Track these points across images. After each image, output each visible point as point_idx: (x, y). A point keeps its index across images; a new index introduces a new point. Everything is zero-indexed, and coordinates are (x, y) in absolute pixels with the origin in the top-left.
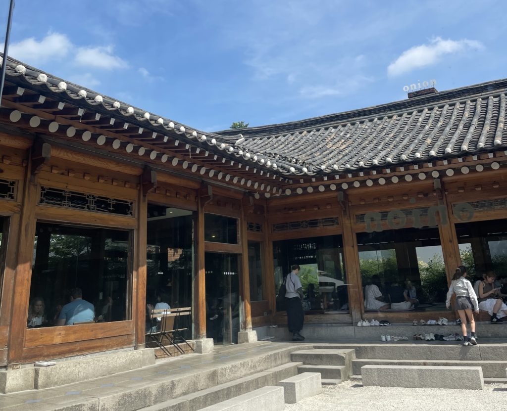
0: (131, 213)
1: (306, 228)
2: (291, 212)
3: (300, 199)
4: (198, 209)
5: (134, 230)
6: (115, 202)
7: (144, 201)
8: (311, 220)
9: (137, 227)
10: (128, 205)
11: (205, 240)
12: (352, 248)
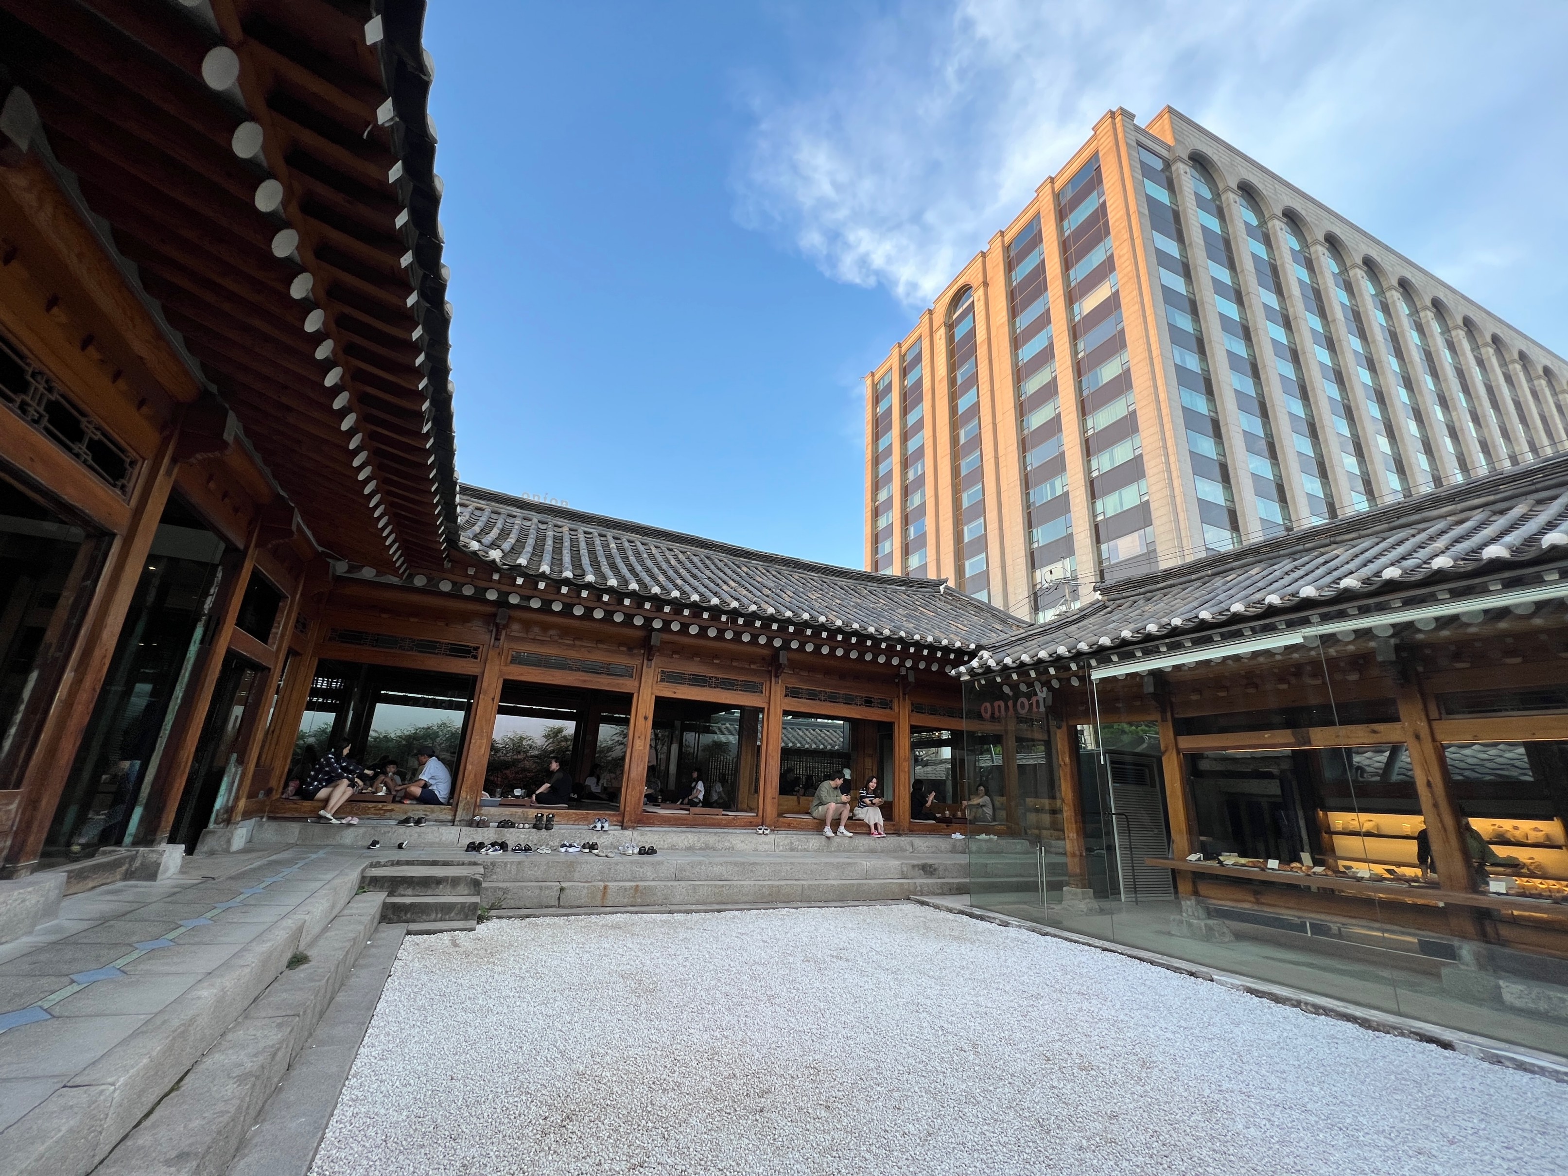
0: (123, 488)
1: (408, 650)
2: (384, 616)
3: (415, 598)
4: (247, 548)
5: (114, 535)
6: (98, 433)
7: (169, 473)
8: (422, 640)
9: (125, 533)
10: (123, 461)
11: (236, 624)
12: (491, 701)
